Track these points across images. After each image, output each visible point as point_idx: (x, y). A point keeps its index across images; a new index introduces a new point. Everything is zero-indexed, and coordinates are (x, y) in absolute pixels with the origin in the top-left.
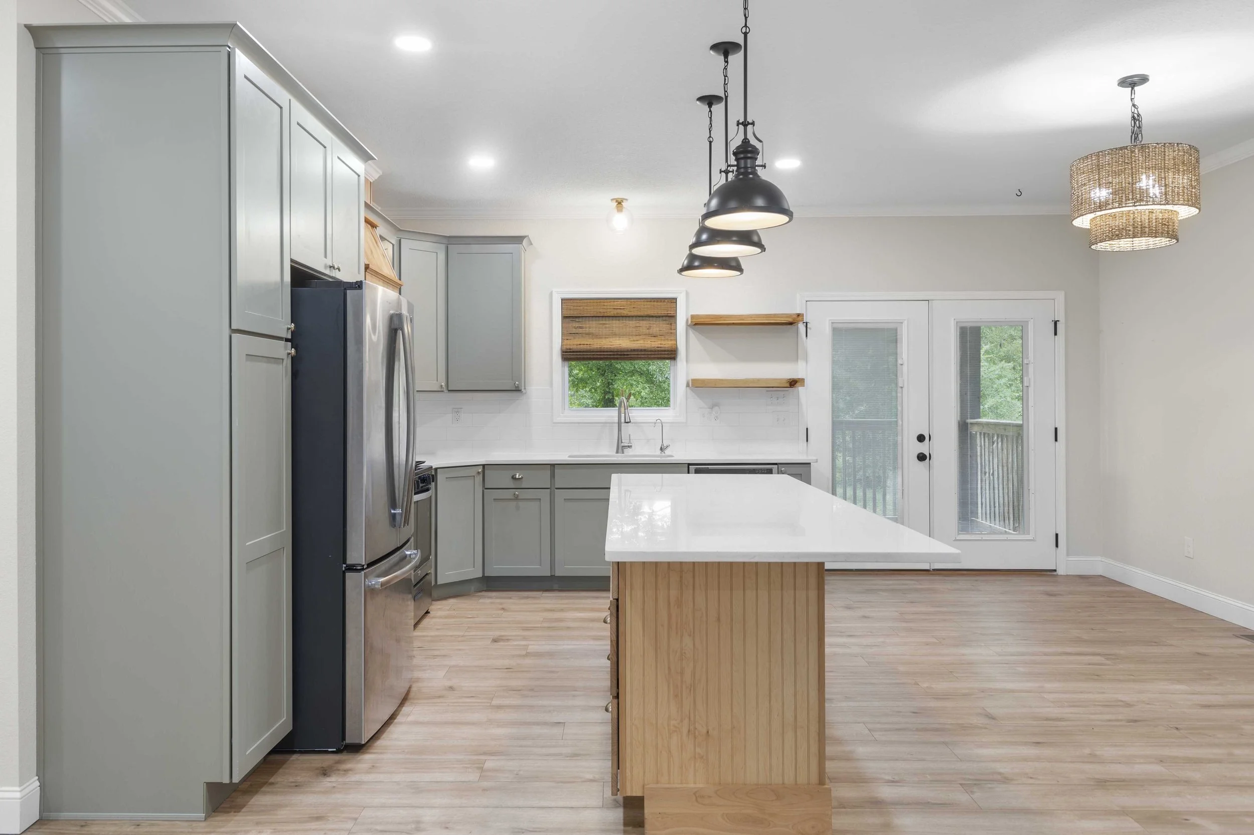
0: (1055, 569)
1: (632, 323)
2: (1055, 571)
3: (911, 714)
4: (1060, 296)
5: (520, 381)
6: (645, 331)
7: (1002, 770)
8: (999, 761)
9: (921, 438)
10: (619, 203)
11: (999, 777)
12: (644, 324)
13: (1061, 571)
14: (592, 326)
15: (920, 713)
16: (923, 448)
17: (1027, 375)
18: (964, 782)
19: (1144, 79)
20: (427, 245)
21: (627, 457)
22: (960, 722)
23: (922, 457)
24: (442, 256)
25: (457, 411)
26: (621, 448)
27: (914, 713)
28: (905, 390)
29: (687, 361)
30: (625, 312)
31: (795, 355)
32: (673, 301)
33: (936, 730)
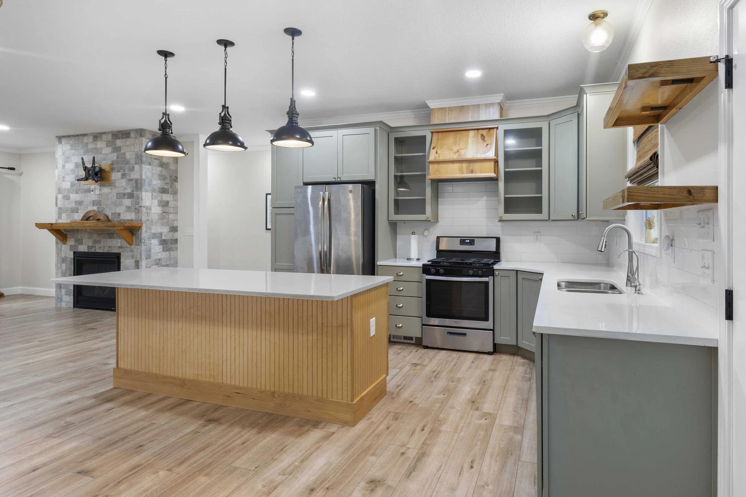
3: (142, 444)
7: (54, 440)
8: (59, 444)
11: (54, 436)
15: (137, 448)
18: (73, 425)
22: (104, 457)
27: (142, 446)
33: (115, 443)
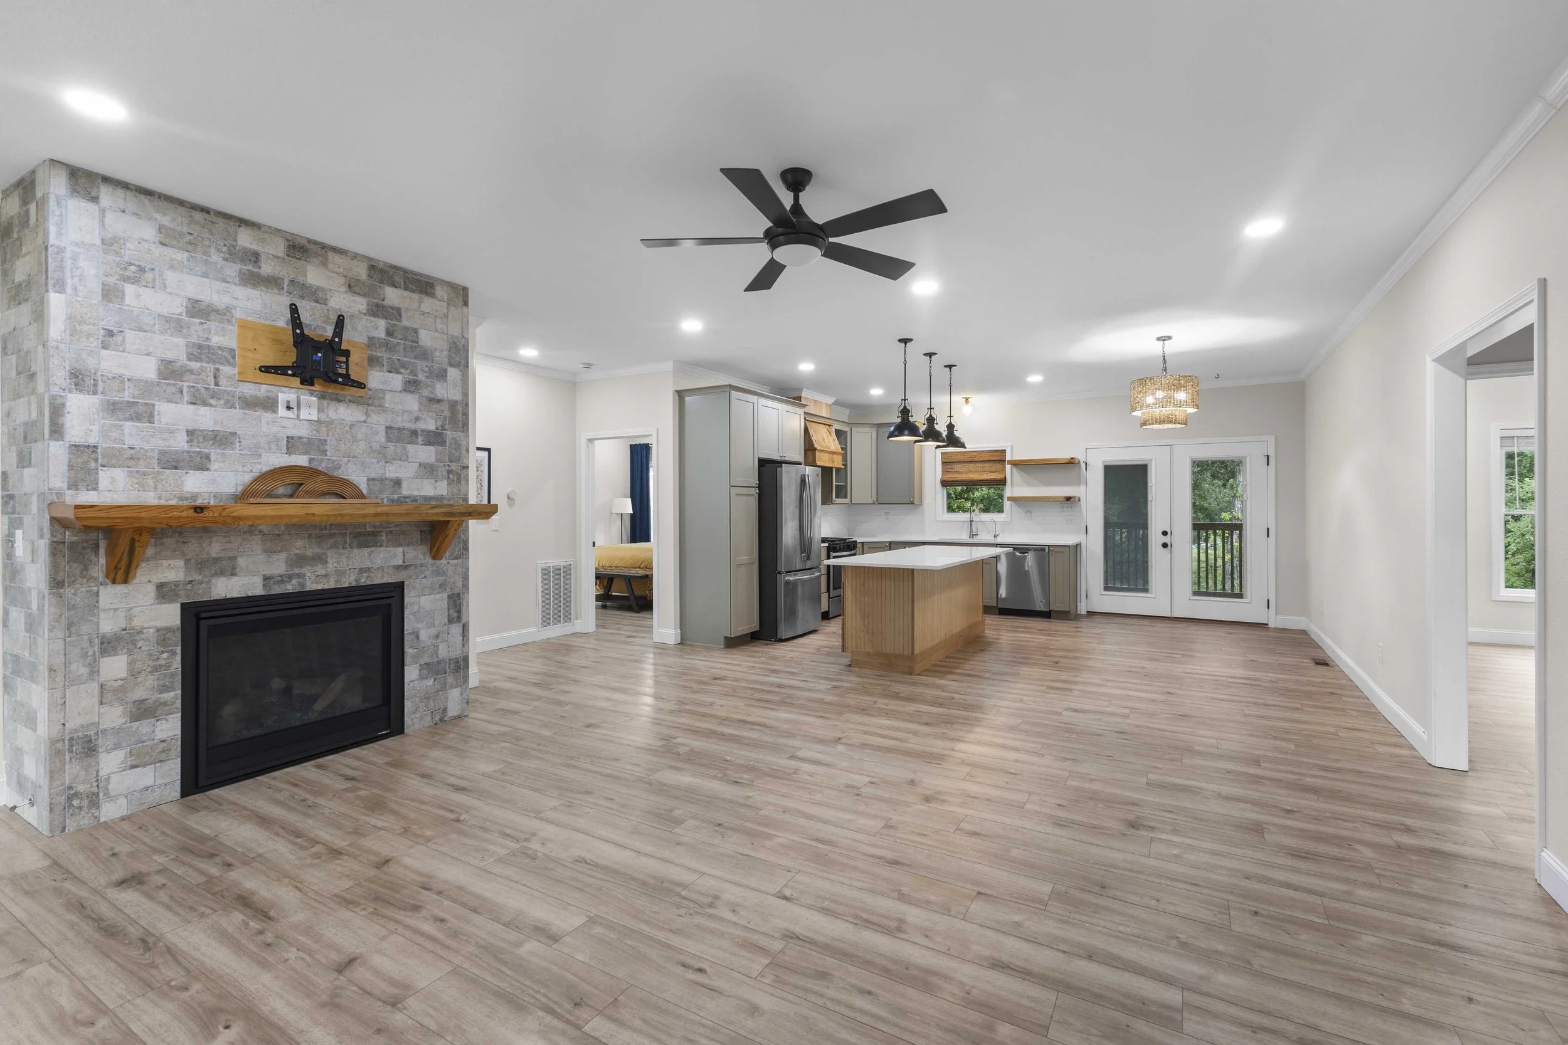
0: (1266, 623)
1: (980, 465)
2: (1267, 624)
4: (1272, 439)
5: (913, 498)
6: (986, 469)
9: (1165, 533)
10: (967, 399)
12: (987, 465)
13: (1271, 625)
14: (958, 467)
16: (1166, 539)
17: (1246, 492)
19: (1169, 338)
20: (867, 429)
21: (975, 540)
23: (1165, 545)
24: (874, 435)
25: (887, 514)
26: (972, 536)
28: (1153, 502)
29: (1012, 486)
30: (976, 459)
31: (1079, 481)
32: (1004, 451)
